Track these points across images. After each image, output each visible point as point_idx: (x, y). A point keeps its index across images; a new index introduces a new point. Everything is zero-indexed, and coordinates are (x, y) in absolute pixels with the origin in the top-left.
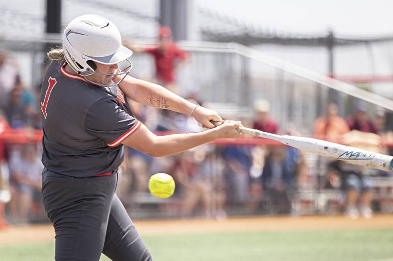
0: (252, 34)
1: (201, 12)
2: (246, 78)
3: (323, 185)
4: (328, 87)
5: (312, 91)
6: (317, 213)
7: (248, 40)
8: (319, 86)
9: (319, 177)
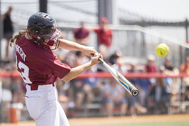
0: (146, 21)
1: (120, 9)
2: (144, 44)
3: (183, 98)
4: (185, 47)
5: (177, 50)
6: (181, 113)
7: (144, 24)
8: (181, 47)
9: (182, 94)
